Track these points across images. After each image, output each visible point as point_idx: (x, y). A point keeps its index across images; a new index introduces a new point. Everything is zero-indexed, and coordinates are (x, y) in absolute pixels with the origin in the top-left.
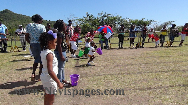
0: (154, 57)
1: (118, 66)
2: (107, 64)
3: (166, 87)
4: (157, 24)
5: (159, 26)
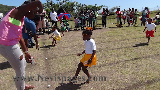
0: (109, 36)
3: (124, 62)
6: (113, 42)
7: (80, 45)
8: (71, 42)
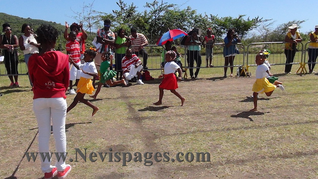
1: (218, 113)
2: (194, 110)
4: (267, 27)
5: (272, 31)
6: (298, 108)
7: (214, 110)
8: (193, 105)
